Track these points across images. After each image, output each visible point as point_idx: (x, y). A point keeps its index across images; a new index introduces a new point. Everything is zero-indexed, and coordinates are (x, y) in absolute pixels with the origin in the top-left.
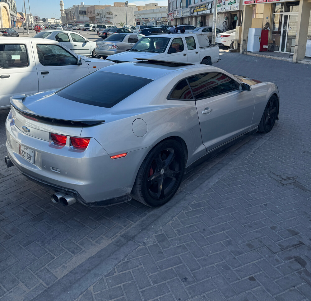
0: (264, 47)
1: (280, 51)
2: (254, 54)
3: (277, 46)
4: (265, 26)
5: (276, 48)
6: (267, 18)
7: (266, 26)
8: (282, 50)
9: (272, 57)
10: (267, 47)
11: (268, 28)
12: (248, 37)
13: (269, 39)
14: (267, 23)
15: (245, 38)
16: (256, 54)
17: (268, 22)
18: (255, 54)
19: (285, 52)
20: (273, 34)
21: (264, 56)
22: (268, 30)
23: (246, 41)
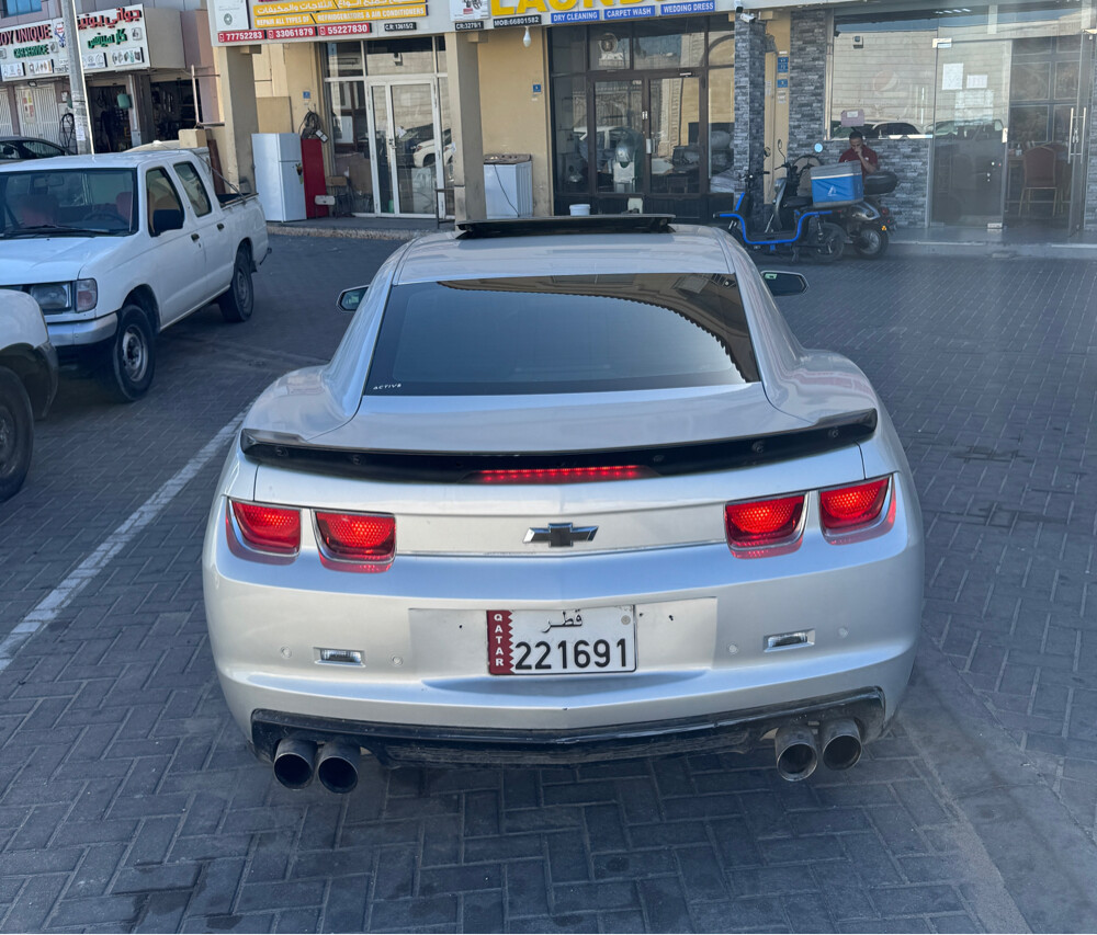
0: (320, 200)
1: (378, 212)
2: (298, 229)
3: (365, 196)
4: (304, 126)
5: (359, 203)
6: (307, 95)
7: (307, 125)
8: (386, 207)
9: (372, 233)
10: (330, 200)
11: (319, 133)
12: (253, 168)
13: (327, 173)
14: (311, 116)
15: (246, 173)
16: (304, 227)
17: (313, 111)
18: (302, 230)
19: (397, 213)
20: (336, 152)
21: (340, 231)
22: (319, 139)
23: (252, 183)
